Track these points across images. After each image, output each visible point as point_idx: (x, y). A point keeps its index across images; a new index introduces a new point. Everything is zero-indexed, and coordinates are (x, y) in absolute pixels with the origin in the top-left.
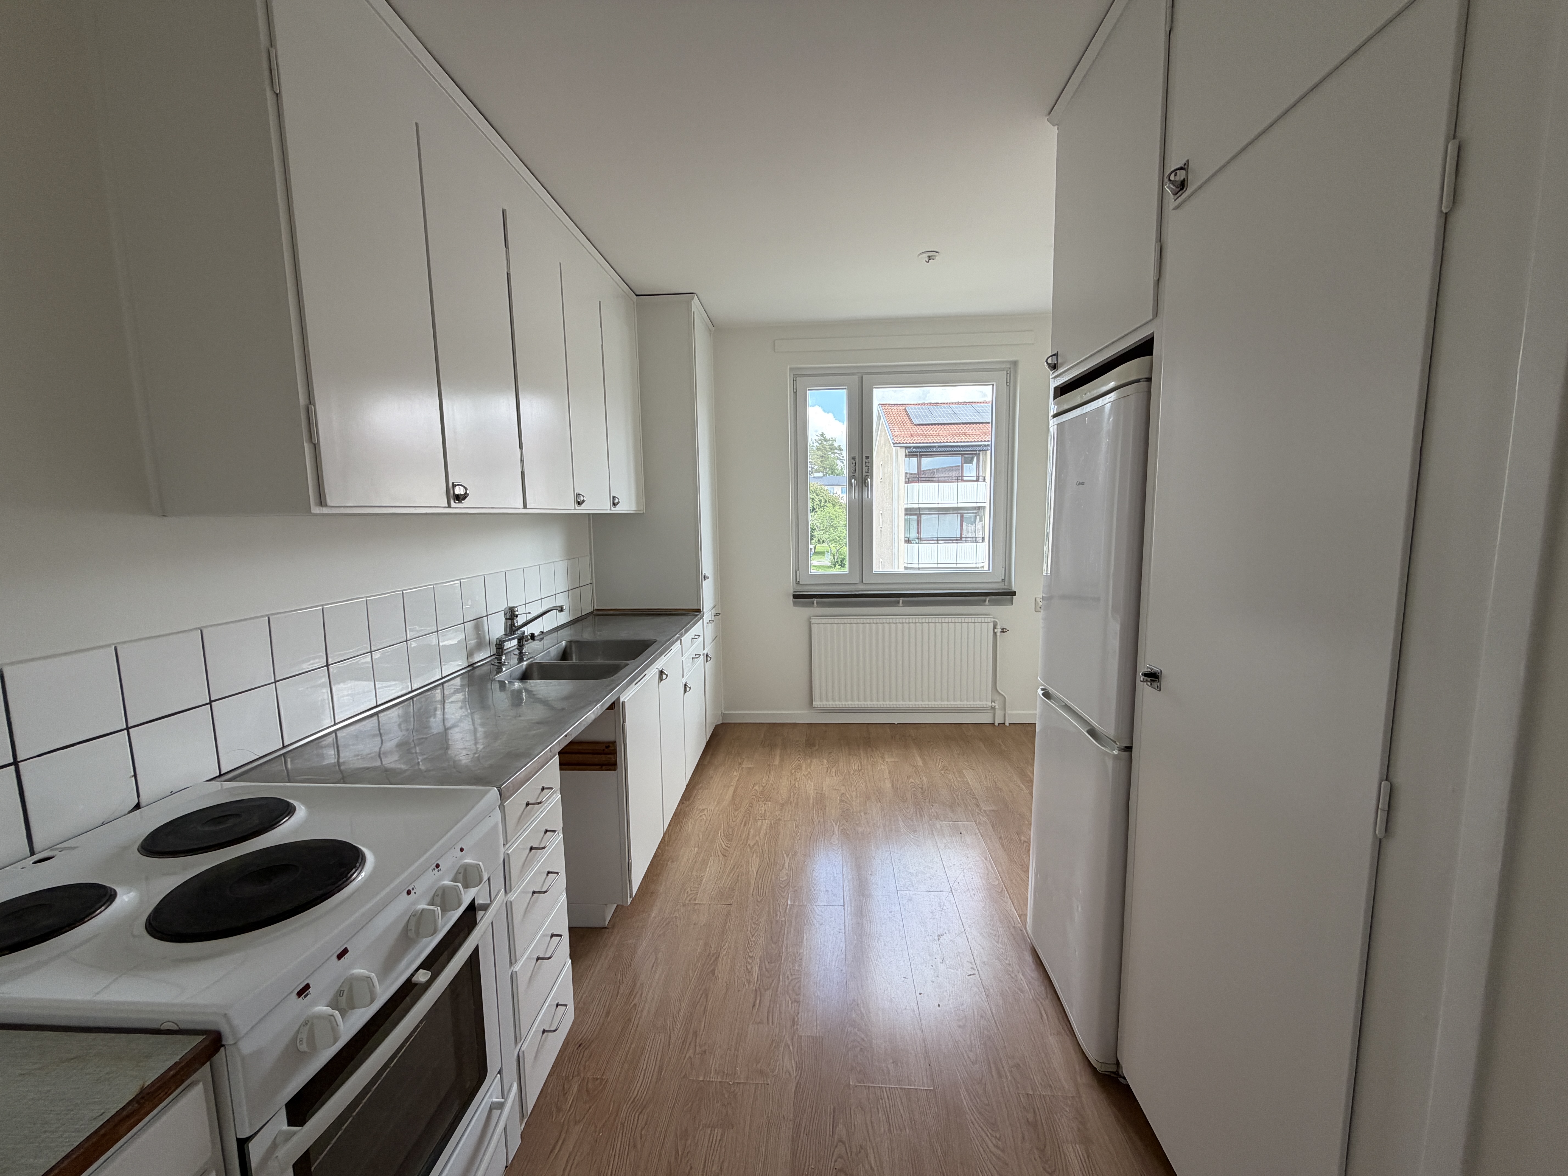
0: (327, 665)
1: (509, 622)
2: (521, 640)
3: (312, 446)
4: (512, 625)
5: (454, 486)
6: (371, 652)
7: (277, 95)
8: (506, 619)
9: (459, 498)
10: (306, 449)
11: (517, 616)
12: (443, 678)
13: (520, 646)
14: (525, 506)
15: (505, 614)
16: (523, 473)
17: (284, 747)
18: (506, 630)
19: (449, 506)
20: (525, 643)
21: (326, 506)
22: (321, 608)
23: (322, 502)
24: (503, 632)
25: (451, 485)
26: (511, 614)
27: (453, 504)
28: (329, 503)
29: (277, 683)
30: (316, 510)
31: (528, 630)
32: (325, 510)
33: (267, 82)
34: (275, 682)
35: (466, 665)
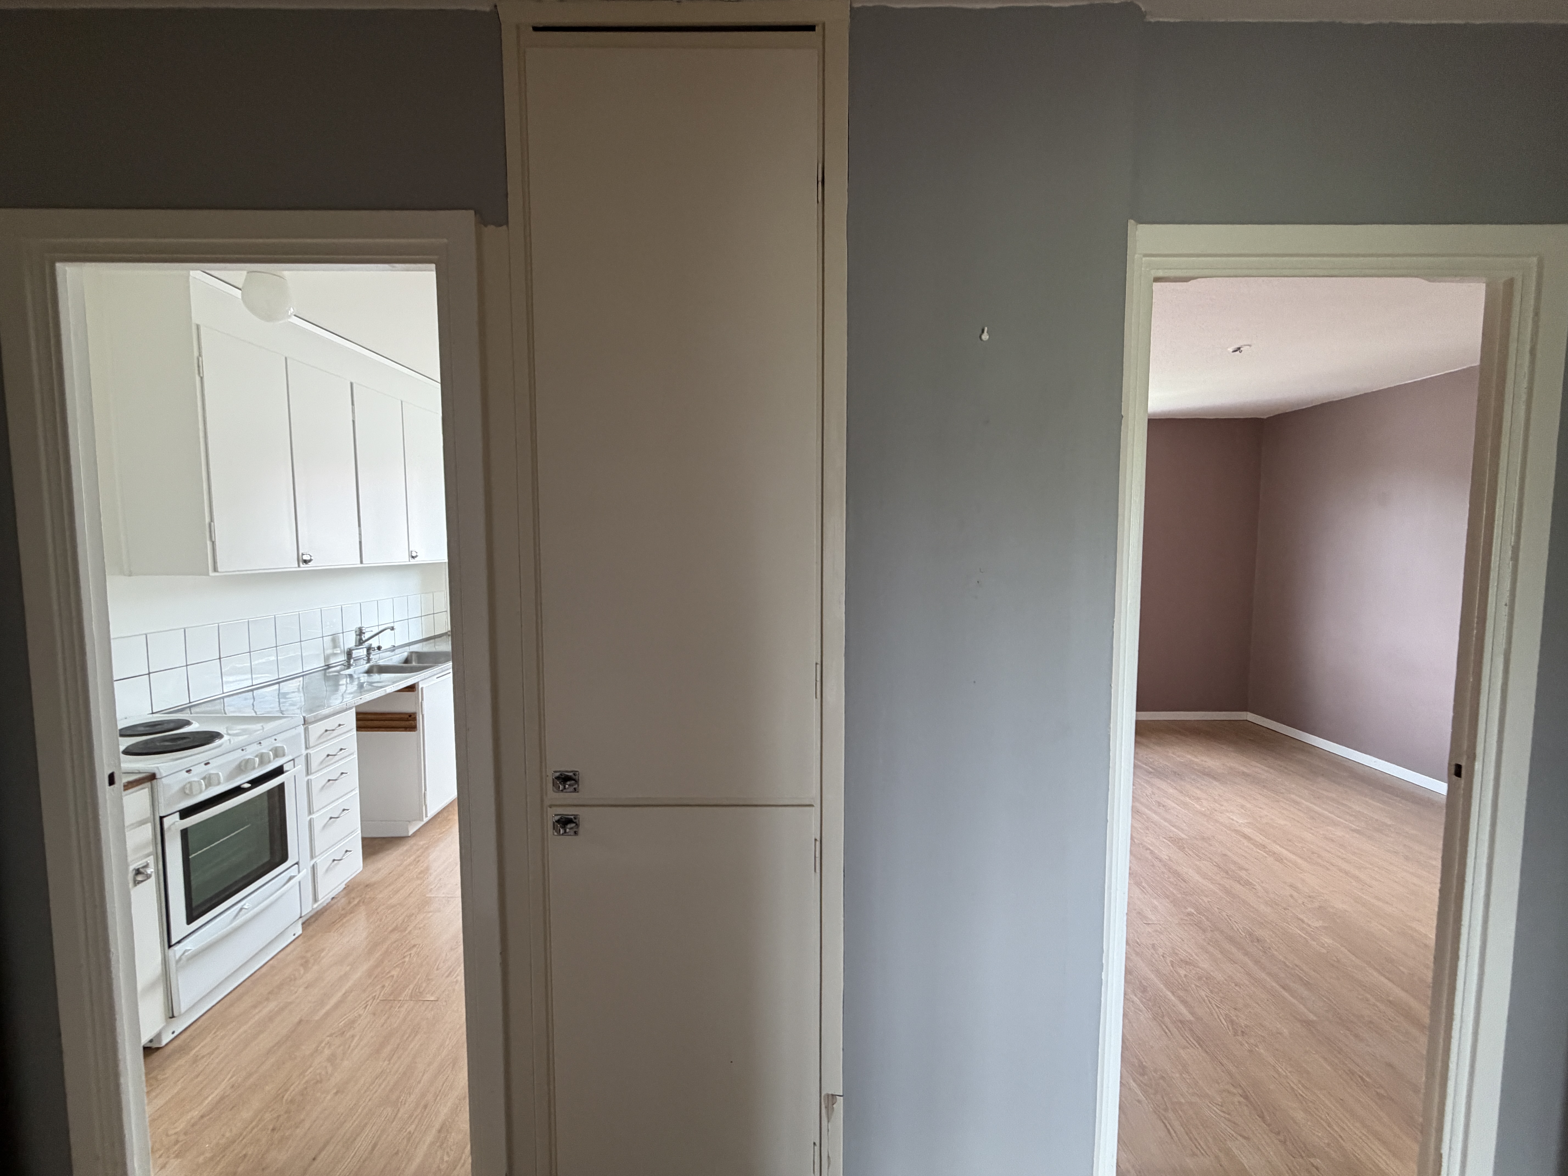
0: (220, 658)
1: (358, 637)
2: (369, 649)
3: (211, 543)
4: (361, 639)
5: (303, 554)
6: (250, 652)
7: (202, 378)
8: (356, 635)
9: (305, 562)
10: (208, 545)
11: (364, 633)
12: (303, 672)
13: (368, 654)
14: (361, 562)
15: (356, 632)
16: (360, 542)
17: (190, 703)
18: (356, 643)
19: (299, 566)
20: (371, 651)
21: (218, 572)
22: (217, 625)
23: (215, 569)
24: (354, 644)
25: (300, 554)
26: (360, 632)
27: (301, 565)
28: (219, 570)
29: (188, 667)
30: (212, 574)
31: (374, 643)
32: (217, 574)
33: (196, 372)
34: (187, 665)
35: (323, 665)
